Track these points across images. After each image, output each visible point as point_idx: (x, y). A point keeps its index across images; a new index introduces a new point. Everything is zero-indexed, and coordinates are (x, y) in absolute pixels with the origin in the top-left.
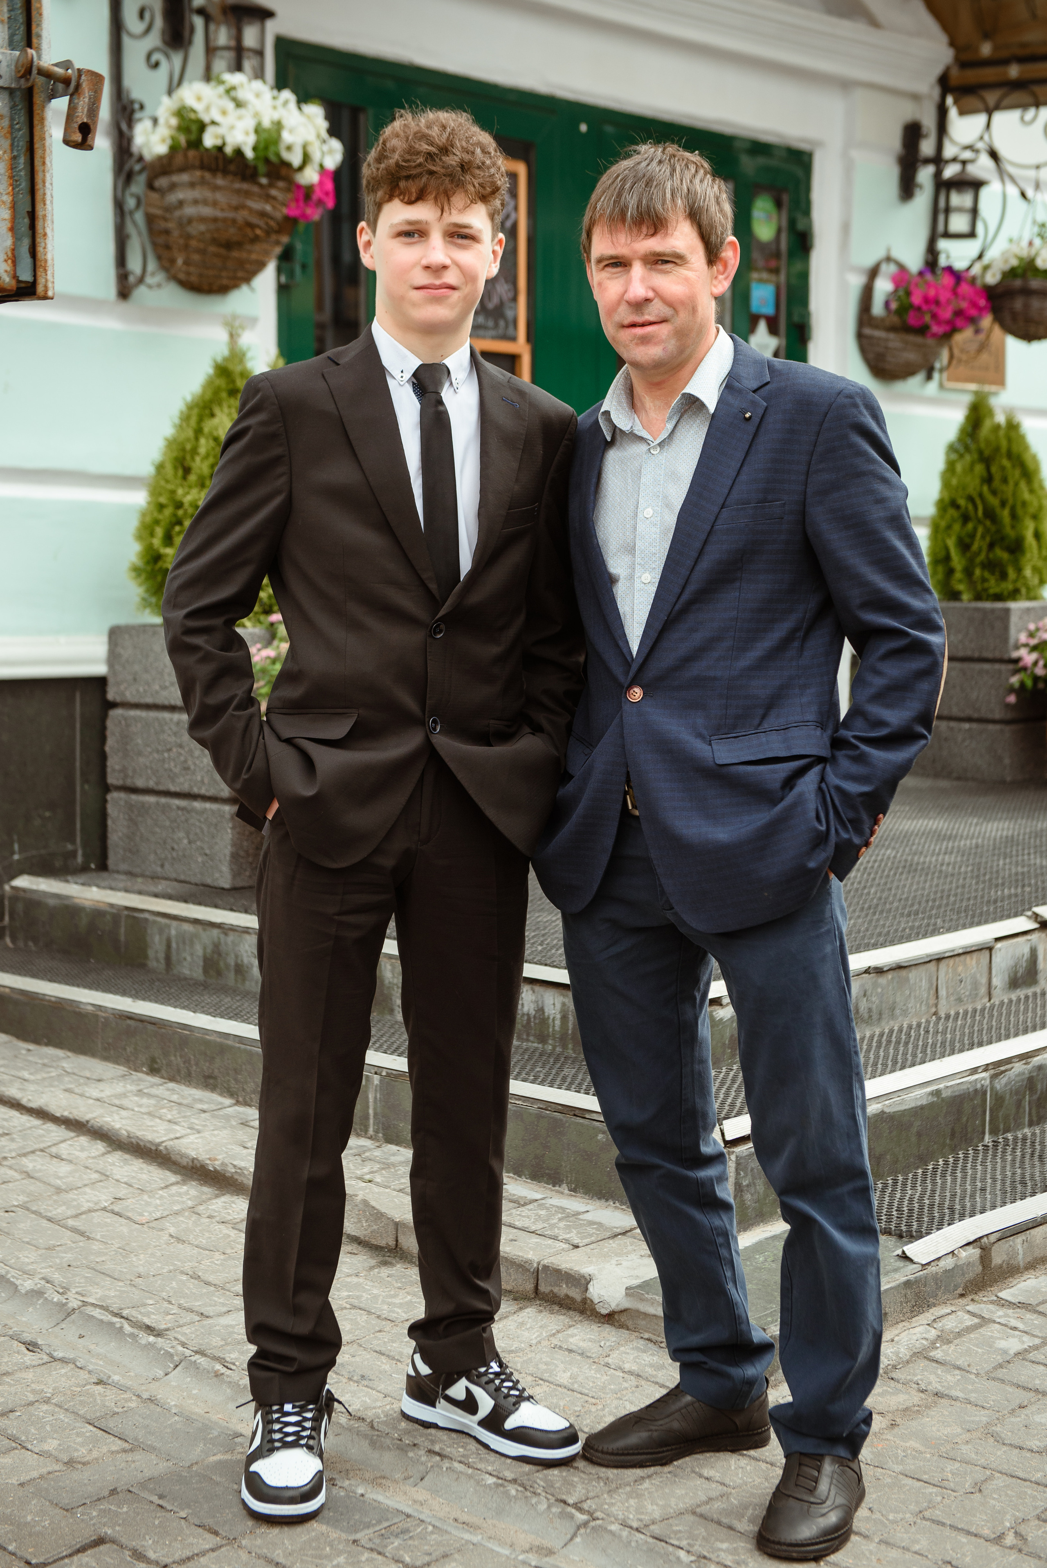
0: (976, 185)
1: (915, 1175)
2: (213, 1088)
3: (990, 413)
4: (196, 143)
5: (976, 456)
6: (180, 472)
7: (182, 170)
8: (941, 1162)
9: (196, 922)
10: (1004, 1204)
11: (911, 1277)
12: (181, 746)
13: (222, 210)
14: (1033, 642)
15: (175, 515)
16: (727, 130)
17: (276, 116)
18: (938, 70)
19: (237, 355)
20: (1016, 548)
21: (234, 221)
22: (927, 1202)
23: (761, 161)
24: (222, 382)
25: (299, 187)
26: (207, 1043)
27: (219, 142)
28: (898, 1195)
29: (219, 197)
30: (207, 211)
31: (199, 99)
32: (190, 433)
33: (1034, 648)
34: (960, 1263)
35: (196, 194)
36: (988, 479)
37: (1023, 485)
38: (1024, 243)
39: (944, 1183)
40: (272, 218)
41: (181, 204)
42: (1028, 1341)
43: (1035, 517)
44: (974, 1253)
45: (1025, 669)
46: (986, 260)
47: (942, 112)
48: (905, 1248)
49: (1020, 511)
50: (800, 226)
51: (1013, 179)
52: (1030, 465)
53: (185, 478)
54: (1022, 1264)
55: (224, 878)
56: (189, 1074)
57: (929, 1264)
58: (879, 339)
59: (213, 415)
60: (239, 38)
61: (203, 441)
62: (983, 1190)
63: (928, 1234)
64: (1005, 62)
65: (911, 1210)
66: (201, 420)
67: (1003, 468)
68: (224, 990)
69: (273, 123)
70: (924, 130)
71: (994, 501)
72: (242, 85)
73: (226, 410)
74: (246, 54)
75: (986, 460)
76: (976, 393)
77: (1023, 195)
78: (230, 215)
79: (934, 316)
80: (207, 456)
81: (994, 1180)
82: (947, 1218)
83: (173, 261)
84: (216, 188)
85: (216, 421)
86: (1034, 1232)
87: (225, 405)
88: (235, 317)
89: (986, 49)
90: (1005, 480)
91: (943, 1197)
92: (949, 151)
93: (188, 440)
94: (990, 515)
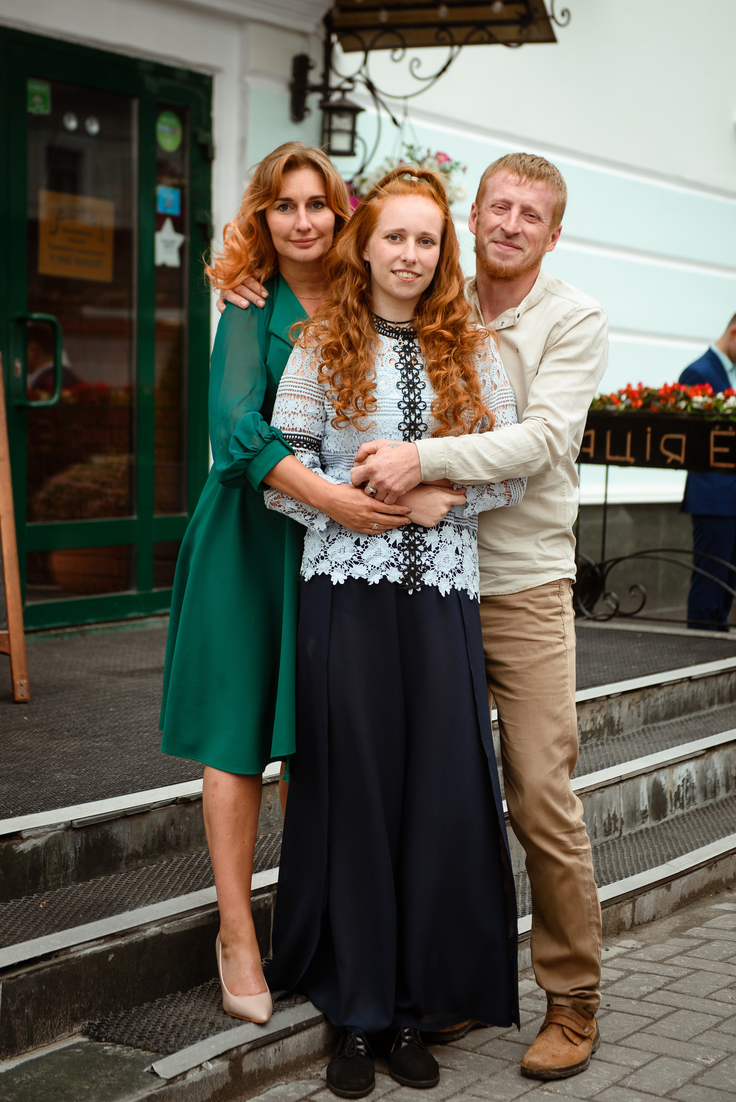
0: (354, 111)
11: (155, 1092)
18: (321, 13)
23: (164, 82)
34: (208, 1075)
44: (223, 1064)
46: (364, 175)
47: (328, 49)
48: (156, 1064)
50: (202, 140)
51: (385, 107)
54: (273, 1072)
57: (175, 1078)
64: (376, 9)
70: (311, 64)
77: (395, 121)
86: (285, 1041)
92: (335, 81)
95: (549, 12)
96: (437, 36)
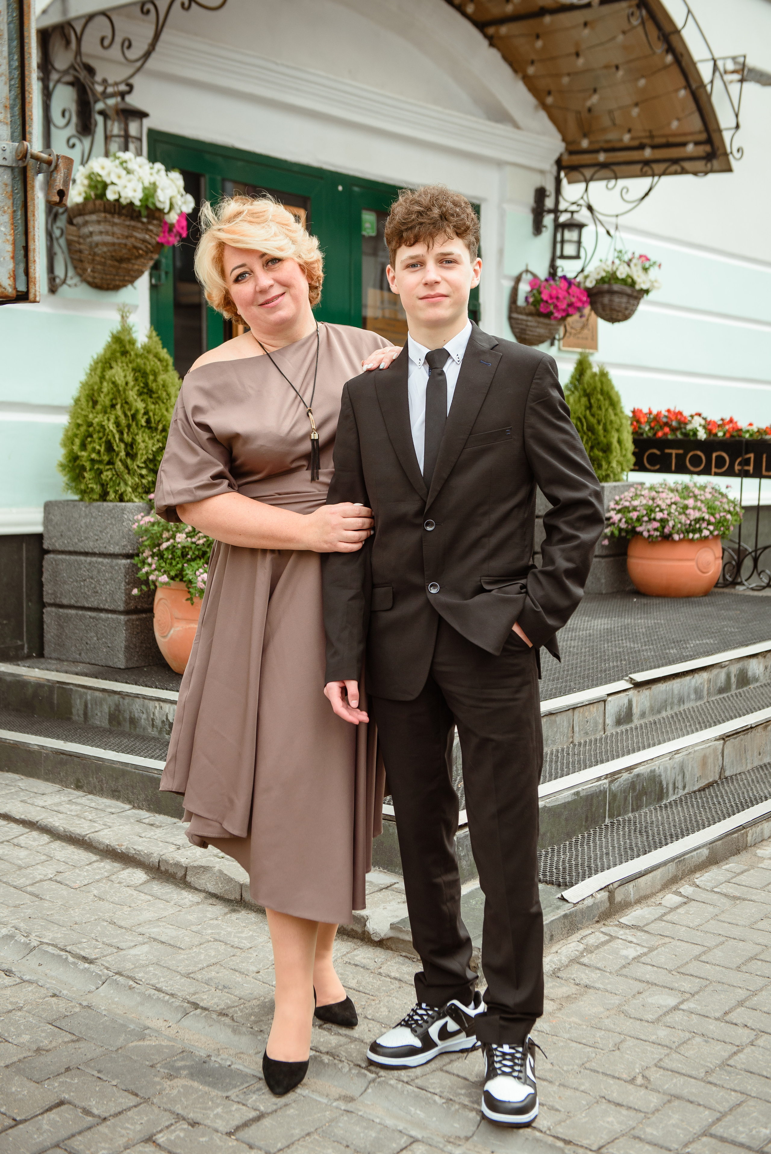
0: (580, 227)
1: (565, 845)
2: (118, 798)
3: (590, 366)
4: (102, 195)
5: (582, 393)
6: (91, 404)
7: (92, 212)
8: (580, 837)
9: (104, 690)
10: (621, 863)
11: (567, 912)
12: (92, 578)
13: (118, 238)
14: (618, 507)
15: (87, 431)
17: (152, 180)
18: (555, 156)
19: (126, 329)
20: (607, 449)
21: (126, 245)
22: (574, 862)
24: (116, 347)
25: (166, 223)
26: (114, 769)
27: (116, 197)
28: (556, 859)
29: (116, 230)
30: (108, 239)
31: (103, 168)
32: (97, 379)
33: (619, 511)
34: (597, 901)
35: (101, 227)
36: (590, 407)
37: (610, 411)
38: (609, 263)
39: (583, 850)
40: (150, 244)
41: (91, 233)
42: (640, 950)
43: (618, 430)
44: (605, 894)
45: (614, 524)
46: (586, 272)
47: (558, 182)
48: (563, 893)
49: (609, 427)
51: (602, 224)
52: (615, 399)
53: (94, 407)
54: (633, 901)
55: (121, 663)
56: (102, 790)
57: (578, 903)
58: (522, 320)
59: (111, 368)
60: (126, 130)
61: (105, 384)
62: (607, 854)
63: (576, 884)
64: (597, 151)
65: (564, 868)
66: (103, 370)
67: (598, 400)
68: (123, 734)
69: (150, 184)
70: (547, 193)
71: (593, 421)
72: (130, 160)
73: (120, 364)
74: (130, 140)
75: (588, 395)
76: (581, 354)
77: (608, 233)
78: (124, 241)
79: (556, 306)
80: (108, 393)
81: (614, 847)
82: (587, 873)
83: (85, 270)
84: (114, 224)
85: (113, 371)
86: (639, 880)
87: (119, 361)
88: (125, 305)
89: (585, 144)
90: (600, 408)
91: (583, 859)
92: (563, 205)
93: (96, 383)
94: (591, 429)
95: (729, 150)
96: (641, 170)
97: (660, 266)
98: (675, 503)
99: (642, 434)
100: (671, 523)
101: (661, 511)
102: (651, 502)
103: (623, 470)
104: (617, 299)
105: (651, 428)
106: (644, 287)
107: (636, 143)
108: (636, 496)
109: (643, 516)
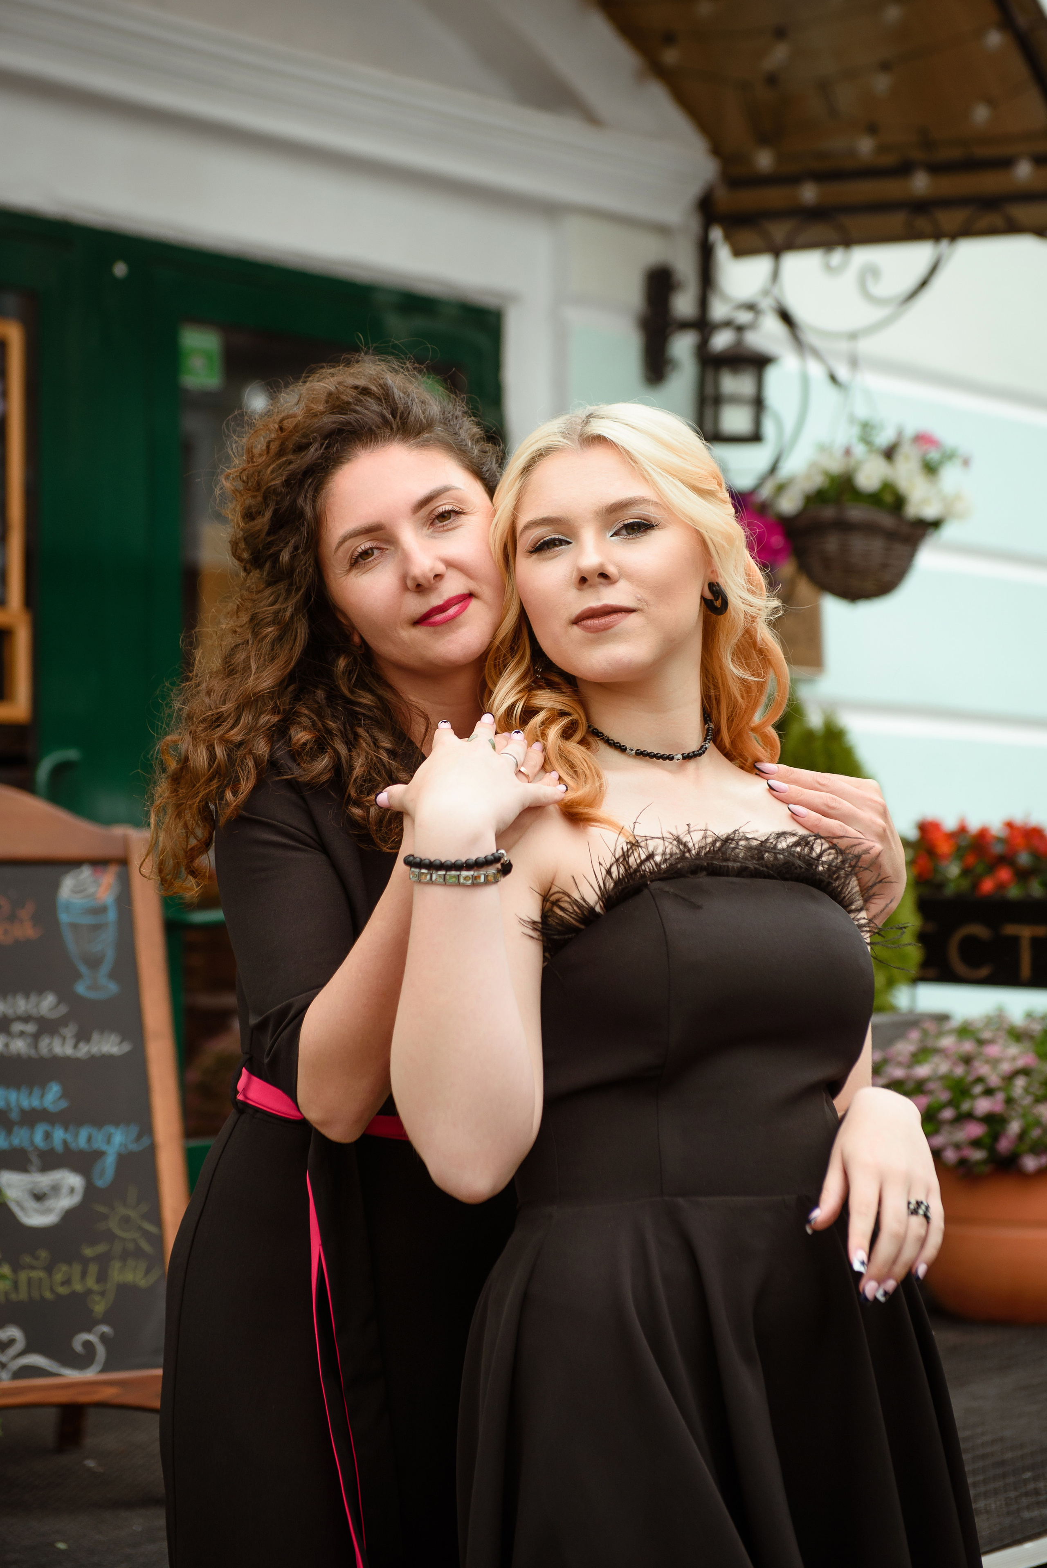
0: (759, 363)
16: (362, 276)
18: (693, 190)
23: (419, 322)
38: (838, 452)
47: (705, 253)
51: (816, 354)
64: (794, 180)
70: (679, 280)
77: (833, 378)
89: (764, 160)
92: (719, 310)
96: (909, 224)
97: (966, 462)
98: (1025, 1072)
99: (940, 886)
100: (1015, 1127)
101: (989, 1092)
102: (959, 1071)
103: (891, 983)
104: (859, 544)
105: (966, 872)
106: (930, 512)
107: (889, 160)
108: (923, 1053)
109: (943, 1106)
